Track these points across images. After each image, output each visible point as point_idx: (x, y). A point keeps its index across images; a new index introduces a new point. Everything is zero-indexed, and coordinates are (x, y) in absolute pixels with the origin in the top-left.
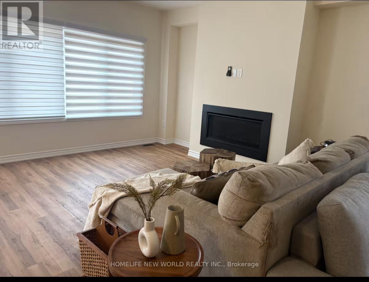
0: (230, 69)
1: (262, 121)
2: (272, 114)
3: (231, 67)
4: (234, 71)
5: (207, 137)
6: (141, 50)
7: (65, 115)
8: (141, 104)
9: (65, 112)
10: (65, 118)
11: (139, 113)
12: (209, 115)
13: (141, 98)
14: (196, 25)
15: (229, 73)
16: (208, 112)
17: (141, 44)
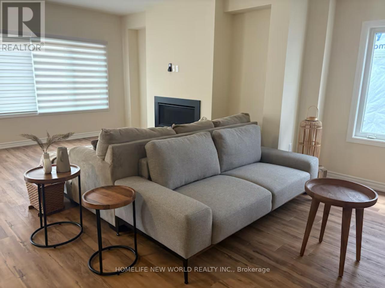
0: (170, 66)
1: (194, 107)
2: (200, 101)
3: (171, 64)
4: (173, 67)
5: (159, 124)
6: (103, 52)
7: (38, 110)
8: (107, 99)
9: (38, 108)
10: (37, 113)
11: (106, 107)
12: (160, 105)
13: (107, 93)
14: (144, 29)
15: (170, 69)
16: (159, 103)
17: (102, 46)
